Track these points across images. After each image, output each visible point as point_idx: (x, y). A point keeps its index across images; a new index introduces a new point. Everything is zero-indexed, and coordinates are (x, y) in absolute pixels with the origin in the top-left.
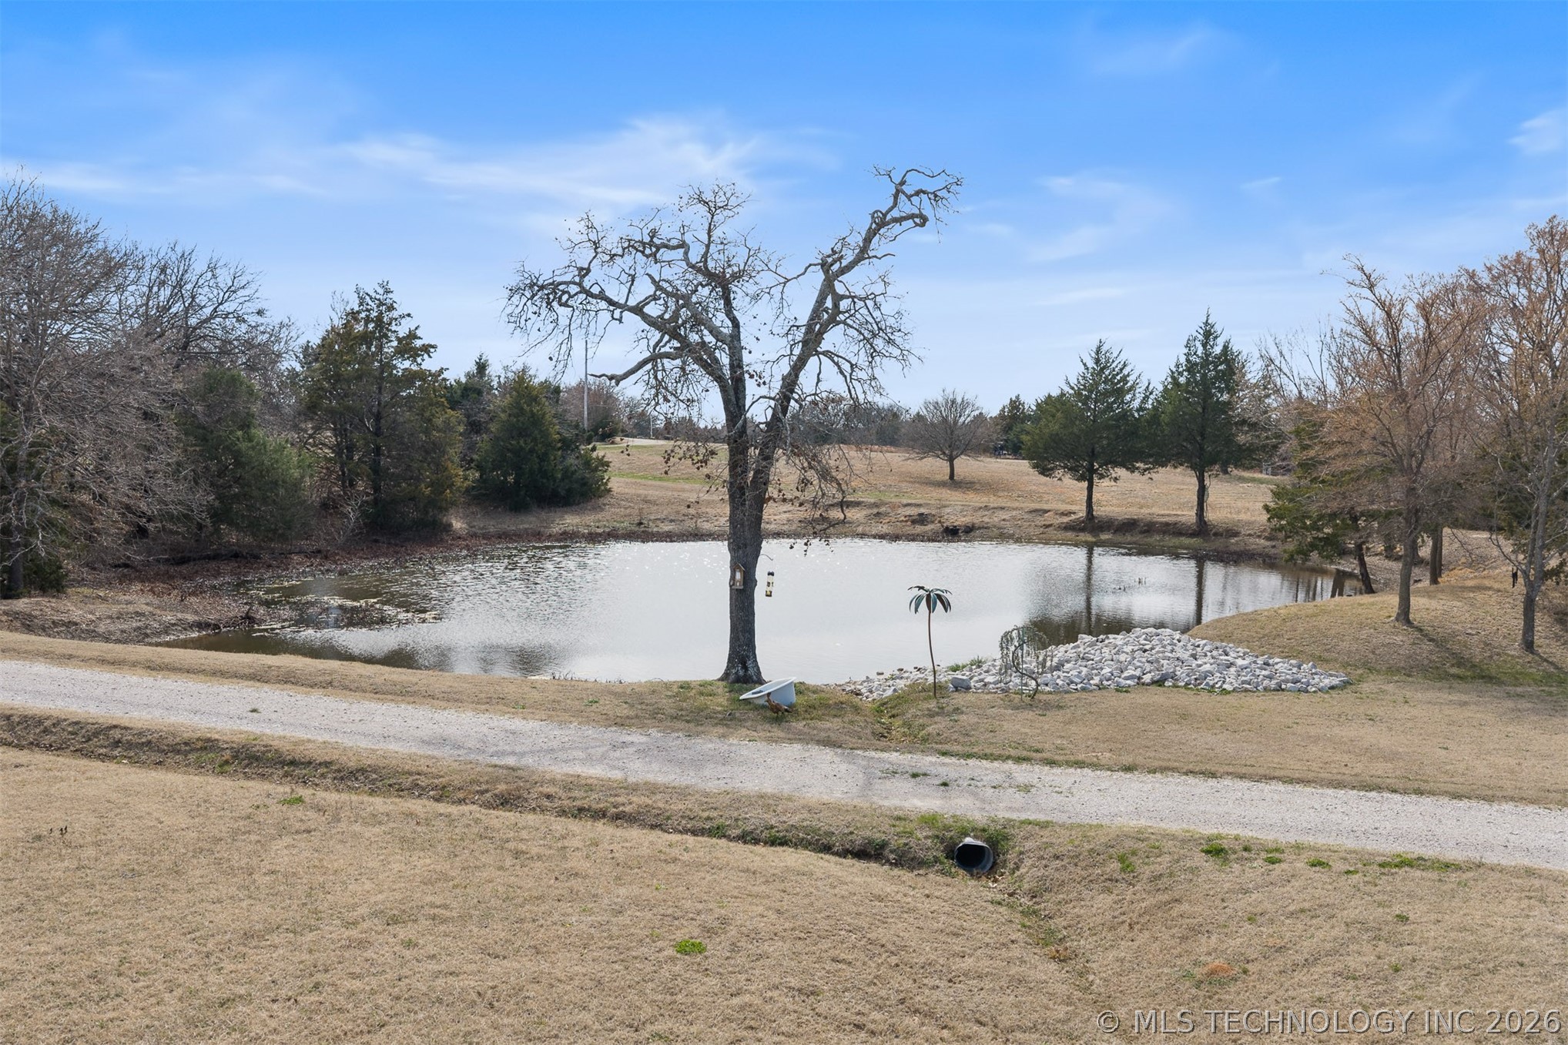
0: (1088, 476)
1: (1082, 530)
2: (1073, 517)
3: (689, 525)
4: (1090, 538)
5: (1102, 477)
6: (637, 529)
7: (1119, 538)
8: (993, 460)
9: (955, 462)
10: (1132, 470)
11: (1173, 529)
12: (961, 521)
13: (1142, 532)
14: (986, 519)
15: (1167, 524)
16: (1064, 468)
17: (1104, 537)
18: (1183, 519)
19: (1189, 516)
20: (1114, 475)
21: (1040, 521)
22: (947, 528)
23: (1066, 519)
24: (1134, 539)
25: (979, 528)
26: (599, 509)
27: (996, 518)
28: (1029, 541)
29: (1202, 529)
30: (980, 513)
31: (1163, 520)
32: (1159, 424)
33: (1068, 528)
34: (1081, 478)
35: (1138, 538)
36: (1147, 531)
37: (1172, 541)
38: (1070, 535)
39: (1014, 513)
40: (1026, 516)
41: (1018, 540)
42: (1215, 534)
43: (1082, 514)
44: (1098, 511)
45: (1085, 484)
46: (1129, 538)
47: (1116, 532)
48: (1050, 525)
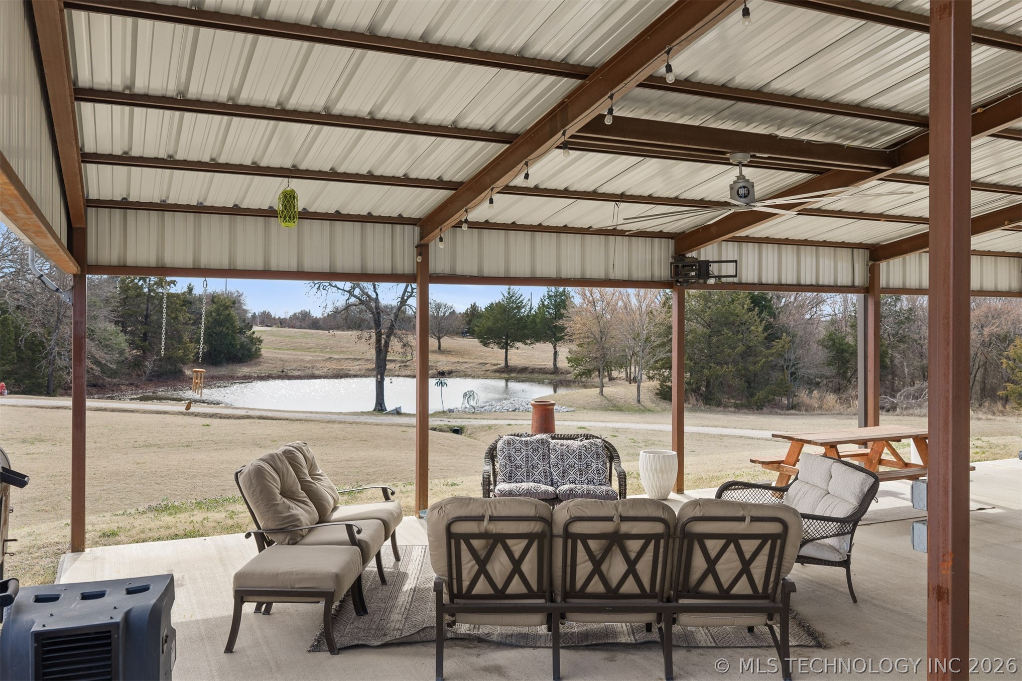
0: (505, 347)
1: (503, 372)
2: (499, 366)
3: (308, 372)
4: (506, 376)
5: (511, 347)
6: (281, 374)
7: (519, 375)
8: (461, 339)
9: (442, 340)
10: (526, 344)
11: (543, 371)
12: (446, 368)
13: (529, 373)
14: (458, 368)
15: (541, 369)
16: (494, 343)
17: (513, 375)
18: (548, 367)
19: (550, 364)
20: (517, 346)
21: (484, 368)
22: (439, 372)
23: (496, 367)
24: (526, 376)
25: (455, 372)
26: (259, 364)
27: (463, 367)
28: (479, 377)
29: (556, 371)
30: (455, 365)
31: (539, 367)
32: (535, 323)
33: (496, 371)
34: (502, 348)
35: (528, 375)
36: (532, 372)
37: (542, 376)
38: (497, 374)
39: (471, 365)
40: (477, 366)
41: (473, 377)
42: (561, 373)
43: (503, 365)
44: (511, 363)
45: (505, 350)
46: (524, 375)
47: (518, 372)
48: (488, 370)
